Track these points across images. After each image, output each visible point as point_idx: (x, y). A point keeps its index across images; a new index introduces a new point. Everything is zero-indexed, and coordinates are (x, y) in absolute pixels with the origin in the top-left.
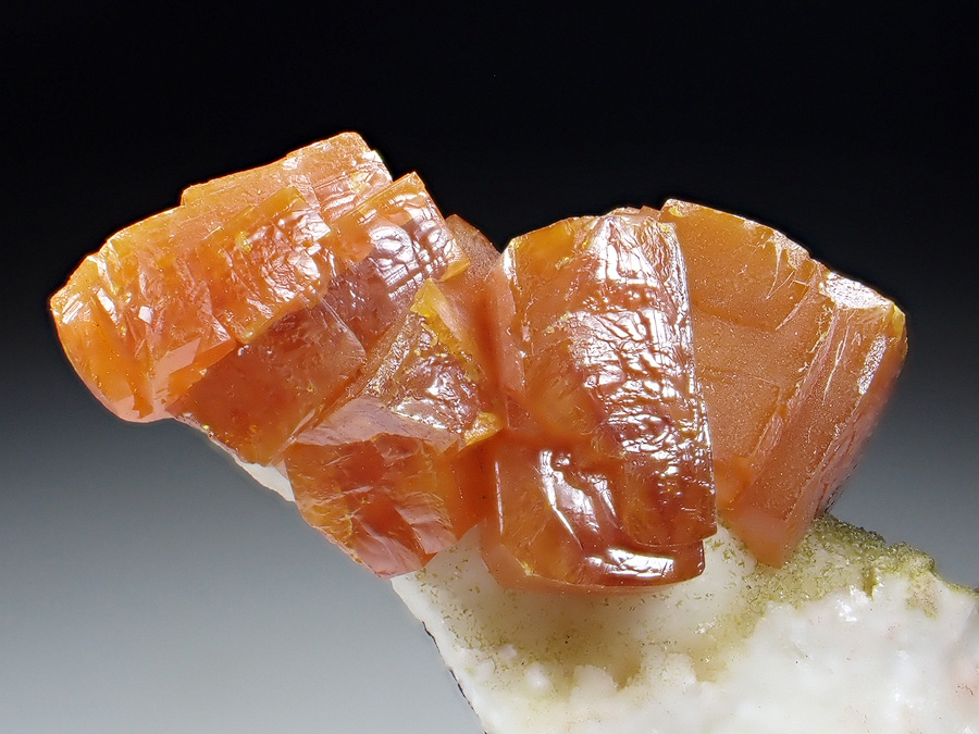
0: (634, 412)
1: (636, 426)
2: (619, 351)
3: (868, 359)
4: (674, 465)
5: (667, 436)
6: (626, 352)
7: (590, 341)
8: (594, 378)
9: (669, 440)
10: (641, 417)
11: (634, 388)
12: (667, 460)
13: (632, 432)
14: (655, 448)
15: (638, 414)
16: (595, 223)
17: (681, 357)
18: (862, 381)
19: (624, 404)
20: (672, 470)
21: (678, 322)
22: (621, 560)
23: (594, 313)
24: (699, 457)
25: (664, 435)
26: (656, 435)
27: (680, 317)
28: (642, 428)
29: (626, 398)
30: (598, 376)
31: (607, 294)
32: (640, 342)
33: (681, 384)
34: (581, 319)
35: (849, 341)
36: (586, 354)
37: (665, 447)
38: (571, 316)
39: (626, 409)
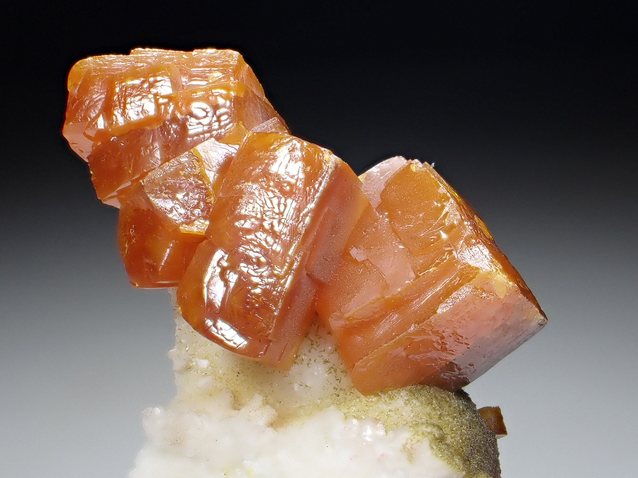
0: (255, 250)
1: (252, 258)
2: (263, 213)
3: (454, 295)
4: (261, 289)
5: (264, 271)
6: (266, 216)
7: (251, 201)
8: (242, 222)
9: (264, 274)
10: (257, 254)
11: (260, 237)
12: (258, 284)
13: (248, 260)
14: (256, 274)
15: (257, 252)
16: (288, 140)
17: (294, 232)
18: (443, 306)
19: (251, 243)
20: (258, 291)
21: (304, 212)
22: (221, 329)
23: (262, 187)
24: (277, 291)
25: (264, 269)
26: (260, 268)
27: (306, 210)
28: (254, 260)
29: (253, 240)
30: (245, 221)
31: (274, 181)
32: (277, 214)
33: (286, 246)
34: (254, 188)
35: (452, 280)
36: (245, 207)
37: (261, 277)
38: (250, 184)
39: (252, 247)
